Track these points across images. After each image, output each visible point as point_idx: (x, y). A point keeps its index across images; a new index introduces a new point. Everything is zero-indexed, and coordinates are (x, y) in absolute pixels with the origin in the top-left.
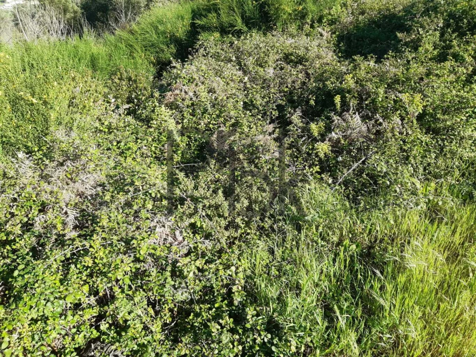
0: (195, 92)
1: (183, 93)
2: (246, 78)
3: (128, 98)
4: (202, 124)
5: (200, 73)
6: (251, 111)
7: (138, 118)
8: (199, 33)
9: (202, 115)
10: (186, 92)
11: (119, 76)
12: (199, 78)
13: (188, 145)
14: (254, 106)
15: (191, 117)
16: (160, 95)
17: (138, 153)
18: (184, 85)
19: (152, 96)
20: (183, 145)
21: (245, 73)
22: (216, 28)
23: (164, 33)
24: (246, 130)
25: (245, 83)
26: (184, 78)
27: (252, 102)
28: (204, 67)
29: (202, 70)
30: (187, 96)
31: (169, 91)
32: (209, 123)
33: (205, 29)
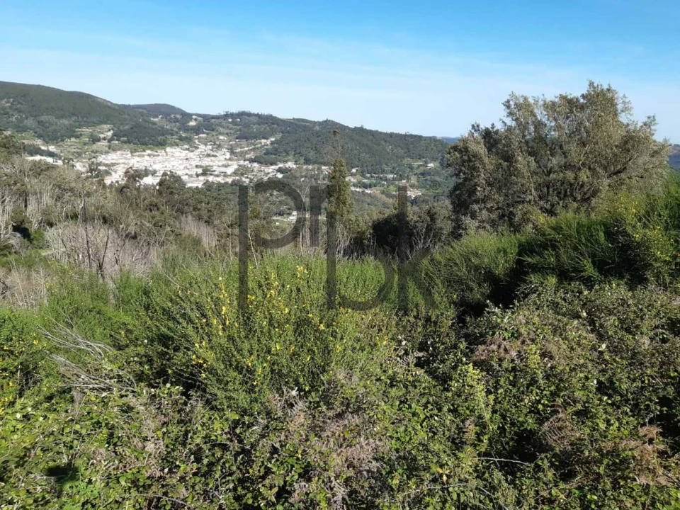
0: (519, 352)
1: (502, 350)
2: (604, 346)
3: (421, 343)
4: (526, 401)
5: (531, 327)
6: (610, 397)
7: (432, 373)
8: (527, 273)
9: (528, 388)
10: (506, 350)
11: (415, 314)
12: (529, 334)
13: (502, 430)
14: (616, 391)
15: (510, 387)
16: (467, 348)
17: (425, 424)
18: (504, 339)
19: (455, 347)
20: (493, 427)
21: (601, 338)
22: (553, 269)
23: (477, 268)
24: (602, 426)
25: (601, 353)
26: (506, 329)
27: (612, 383)
28: (536, 320)
29: (534, 324)
30: (507, 357)
31: (481, 345)
32: (538, 402)
33: (536, 269)
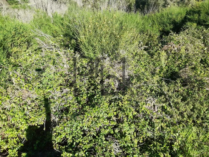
0: (178, 48)
1: (172, 47)
2: (206, 49)
3: (146, 43)
4: (177, 63)
5: (183, 40)
6: (204, 64)
7: (149, 53)
8: (186, 22)
9: (178, 59)
10: (174, 47)
11: (146, 33)
12: (182, 43)
13: (167, 71)
14: (206, 63)
15: (173, 59)
16: (161, 46)
17: (144, 67)
18: (174, 44)
19: (157, 45)
20: (165, 70)
21: (205, 46)
22: (196, 21)
23: (170, 19)
24: (199, 73)
25: (204, 51)
26: (175, 41)
27: (205, 60)
28: (186, 38)
29: (185, 39)
30: (174, 49)
31: (166, 45)
32: (180, 64)
33: (190, 20)
